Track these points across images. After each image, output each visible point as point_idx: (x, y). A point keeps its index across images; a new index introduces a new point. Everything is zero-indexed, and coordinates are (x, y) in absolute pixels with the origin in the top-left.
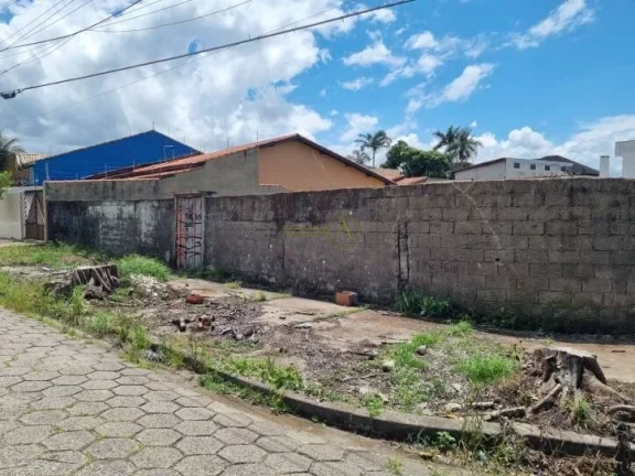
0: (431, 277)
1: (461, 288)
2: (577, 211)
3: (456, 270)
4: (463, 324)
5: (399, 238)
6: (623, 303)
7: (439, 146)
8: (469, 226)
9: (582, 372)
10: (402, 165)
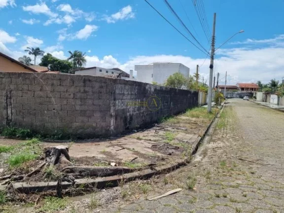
0: (23, 118)
1: (37, 123)
2: (87, 89)
3: (35, 114)
4: (34, 139)
5: (7, 99)
6: (104, 126)
7: (70, 58)
8: (41, 93)
9: (60, 155)
10: (50, 65)
